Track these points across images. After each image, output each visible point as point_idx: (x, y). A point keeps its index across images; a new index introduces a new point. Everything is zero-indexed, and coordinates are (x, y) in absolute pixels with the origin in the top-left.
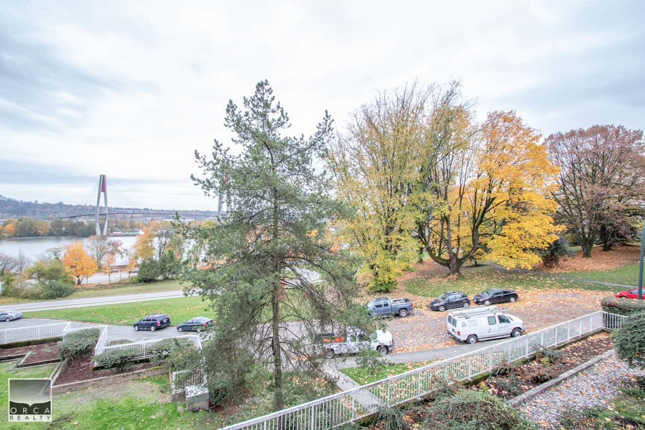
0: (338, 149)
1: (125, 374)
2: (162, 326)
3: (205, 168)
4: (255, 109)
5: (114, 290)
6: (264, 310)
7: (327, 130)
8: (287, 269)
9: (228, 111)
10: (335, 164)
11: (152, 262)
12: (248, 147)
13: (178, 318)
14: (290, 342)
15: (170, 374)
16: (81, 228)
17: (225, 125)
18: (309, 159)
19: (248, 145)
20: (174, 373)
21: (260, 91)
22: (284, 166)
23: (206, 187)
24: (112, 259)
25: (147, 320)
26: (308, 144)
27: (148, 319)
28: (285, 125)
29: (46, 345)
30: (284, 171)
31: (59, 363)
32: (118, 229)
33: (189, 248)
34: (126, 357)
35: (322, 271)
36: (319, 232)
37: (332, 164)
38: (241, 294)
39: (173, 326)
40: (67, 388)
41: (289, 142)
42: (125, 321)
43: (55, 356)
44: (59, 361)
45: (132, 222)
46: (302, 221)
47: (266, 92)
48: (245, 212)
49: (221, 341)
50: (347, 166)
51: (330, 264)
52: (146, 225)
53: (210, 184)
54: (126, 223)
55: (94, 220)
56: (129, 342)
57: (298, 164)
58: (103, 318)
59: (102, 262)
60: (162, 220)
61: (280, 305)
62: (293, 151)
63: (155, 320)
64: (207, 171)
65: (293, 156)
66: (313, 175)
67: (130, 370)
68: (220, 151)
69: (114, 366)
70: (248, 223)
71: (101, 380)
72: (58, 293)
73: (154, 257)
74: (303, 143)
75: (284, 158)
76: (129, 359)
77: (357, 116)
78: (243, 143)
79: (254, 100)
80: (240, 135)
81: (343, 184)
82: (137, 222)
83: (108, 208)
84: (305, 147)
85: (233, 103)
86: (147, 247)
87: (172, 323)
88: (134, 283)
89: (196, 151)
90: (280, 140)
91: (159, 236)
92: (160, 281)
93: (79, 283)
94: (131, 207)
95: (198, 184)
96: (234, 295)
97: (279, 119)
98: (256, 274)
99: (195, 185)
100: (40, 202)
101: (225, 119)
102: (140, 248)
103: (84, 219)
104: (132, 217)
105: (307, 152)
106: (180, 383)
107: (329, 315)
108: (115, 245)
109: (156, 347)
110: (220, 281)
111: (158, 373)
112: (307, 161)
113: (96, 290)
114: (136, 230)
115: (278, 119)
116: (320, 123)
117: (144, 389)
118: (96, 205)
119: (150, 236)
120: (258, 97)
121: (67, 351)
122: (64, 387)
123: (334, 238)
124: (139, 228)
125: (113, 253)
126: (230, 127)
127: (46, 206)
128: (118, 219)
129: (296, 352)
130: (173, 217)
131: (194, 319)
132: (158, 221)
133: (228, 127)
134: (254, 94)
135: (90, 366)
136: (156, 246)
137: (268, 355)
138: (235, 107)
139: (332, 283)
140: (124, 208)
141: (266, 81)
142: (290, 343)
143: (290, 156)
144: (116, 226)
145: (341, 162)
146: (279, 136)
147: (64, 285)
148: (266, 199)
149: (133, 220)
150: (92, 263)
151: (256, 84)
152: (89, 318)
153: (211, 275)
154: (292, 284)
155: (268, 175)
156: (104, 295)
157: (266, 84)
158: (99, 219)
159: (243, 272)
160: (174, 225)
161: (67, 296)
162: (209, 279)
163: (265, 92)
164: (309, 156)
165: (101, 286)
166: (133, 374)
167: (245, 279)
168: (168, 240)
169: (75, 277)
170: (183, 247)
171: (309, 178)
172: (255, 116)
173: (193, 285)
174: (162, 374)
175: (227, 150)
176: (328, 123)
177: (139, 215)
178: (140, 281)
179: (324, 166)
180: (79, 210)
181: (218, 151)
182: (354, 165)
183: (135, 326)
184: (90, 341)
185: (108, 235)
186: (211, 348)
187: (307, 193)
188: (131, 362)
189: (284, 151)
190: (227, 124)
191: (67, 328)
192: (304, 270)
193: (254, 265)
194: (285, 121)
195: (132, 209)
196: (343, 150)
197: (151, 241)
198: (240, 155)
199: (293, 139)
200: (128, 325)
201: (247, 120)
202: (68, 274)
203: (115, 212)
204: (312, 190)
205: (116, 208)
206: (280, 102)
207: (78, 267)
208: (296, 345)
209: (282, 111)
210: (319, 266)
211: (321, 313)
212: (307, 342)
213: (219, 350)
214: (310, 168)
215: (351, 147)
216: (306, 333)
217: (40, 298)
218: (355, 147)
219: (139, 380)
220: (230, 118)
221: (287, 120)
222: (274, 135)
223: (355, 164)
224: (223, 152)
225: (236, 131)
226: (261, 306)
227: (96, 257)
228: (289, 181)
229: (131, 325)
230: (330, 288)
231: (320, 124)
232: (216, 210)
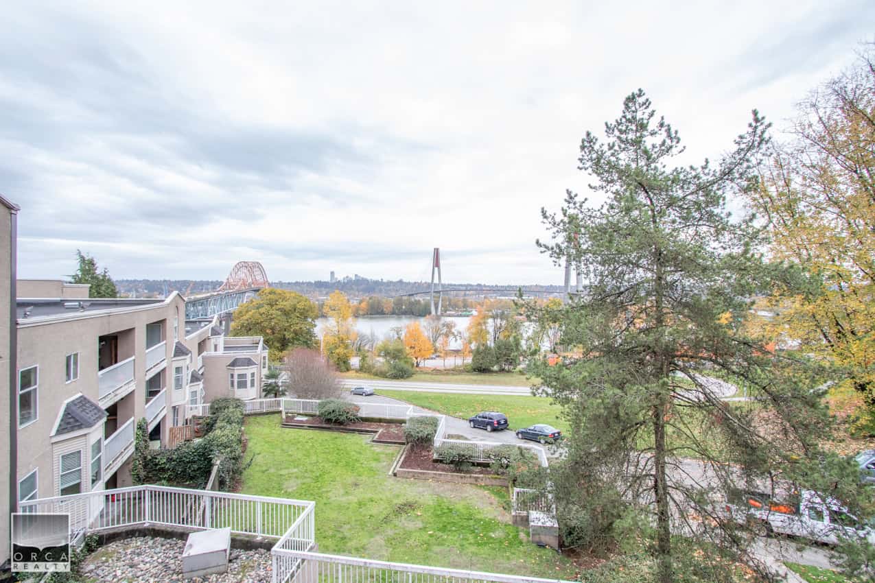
0: (775, 174)
1: (462, 474)
2: (499, 426)
3: (555, 229)
4: (623, 136)
5: (450, 377)
6: (640, 431)
7: (756, 144)
8: (680, 374)
9: (583, 148)
10: (768, 199)
11: (487, 348)
12: (614, 193)
13: (518, 420)
14: (687, 490)
15: (510, 489)
16: (418, 306)
17: (579, 168)
18: (719, 198)
19: (614, 191)
20: (516, 490)
21: (629, 108)
22: (673, 214)
23: (556, 255)
24: (446, 342)
25: (483, 418)
26: (717, 175)
27: (485, 415)
28: (674, 150)
29: (393, 426)
30: (674, 222)
31: (404, 446)
32: (451, 309)
33: (528, 334)
34: (463, 456)
35: (747, 383)
36: (734, 317)
37: (761, 201)
38: (608, 403)
39: (511, 430)
40: (411, 474)
41: (681, 176)
42: (461, 414)
43: (400, 438)
44: (403, 444)
45: (464, 299)
46: (708, 300)
47: (640, 107)
48: (609, 287)
49: (577, 463)
50: (796, 201)
51: (765, 374)
52: (479, 304)
53: (561, 250)
54: (459, 301)
55: (429, 298)
56: (466, 439)
57: (699, 209)
58: (439, 407)
59: (437, 345)
60: (496, 297)
61: (669, 430)
62: (688, 188)
63: (491, 419)
64: (557, 234)
65: (689, 197)
66: (729, 224)
67: (468, 472)
68: (575, 203)
69: (452, 462)
70: (613, 303)
71: (441, 475)
72: (401, 374)
73: (488, 342)
74: (709, 174)
75: (672, 203)
76: (467, 458)
77: (819, 104)
78: (605, 189)
79: (621, 123)
80: (602, 178)
81: (786, 234)
82: (470, 300)
83: (442, 285)
84: (711, 179)
85: (592, 136)
86: (482, 330)
87: (510, 426)
88: (467, 372)
89: (543, 209)
90: (665, 175)
91: (494, 317)
92: (496, 372)
93: (417, 366)
94: (463, 283)
95: (544, 252)
96: (599, 403)
97: (663, 143)
98: (629, 377)
99: (541, 252)
100: (385, 281)
101: (579, 159)
102: (474, 330)
103: (421, 297)
104: (465, 295)
105: (715, 187)
106: (525, 504)
107: (765, 462)
108: (449, 326)
109: (494, 452)
110: (578, 382)
111: (498, 484)
112: (715, 201)
113: (432, 374)
114: (469, 309)
115: (660, 143)
116: (742, 134)
117: (482, 498)
118: (430, 281)
119: (484, 318)
120: (628, 117)
121: (409, 436)
122: (409, 472)
123: (768, 328)
124: (472, 307)
125: (447, 335)
126: (586, 169)
127: (389, 283)
128: (452, 297)
129: (698, 508)
130: (516, 294)
131: (536, 425)
132: (493, 298)
133: (583, 170)
134: (622, 114)
135: (430, 457)
136: (491, 330)
137: (647, 498)
138: (594, 140)
139: (770, 407)
140: (457, 284)
141: (640, 90)
142: (688, 493)
143: (684, 198)
144: (450, 305)
145: (780, 194)
146: (662, 170)
147: (406, 366)
148: (641, 267)
149: (466, 298)
150: (429, 345)
151: (624, 99)
152: (427, 404)
153: (565, 372)
154: (689, 399)
155: (648, 231)
156: (440, 381)
157: (639, 96)
158: (434, 297)
159: (609, 372)
160: (516, 304)
161: (408, 377)
162: (564, 377)
163: (637, 107)
164: (719, 193)
165: (437, 372)
166: (470, 477)
167: (613, 383)
168: (504, 322)
169: (414, 359)
170: (521, 332)
171: (720, 228)
172: (623, 146)
173: (542, 383)
174: (502, 486)
175: (584, 202)
176: (759, 132)
177: (471, 292)
178: (474, 370)
179: (745, 206)
180: (416, 288)
181: (571, 205)
182: (813, 197)
183: (470, 421)
184: (429, 430)
185: (442, 315)
186: (563, 470)
187: (716, 254)
188: (469, 462)
189: (672, 191)
190: (581, 166)
191: (409, 412)
192: (712, 379)
193: (625, 363)
194: (674, 143)
195: (465, 285)
196: (785, 172)
197: (485, 323)
198: (602, 206)
199: (688, 169)
200: (463, 419)
201: (613, 155)
202: (408, 354)
203: (448, 289)
204: (725, 249)
205: (449, 285)
206: (665, 118)
207: (416, 348)
208: (699, 499)
209: (668, 130)
210: (742, 375)
211: (749, 455)
212: (718, 496)
213: (575, 474)
214: (722, 213)
215: (804, 165)
216: (715, 482)
217: (386, 377)
218: (815, 163)
219: (477, 485)
220: (586, 157)
221: (678, 142)
222: (656, 168)
223: (815, 194)
224: (578, 205)
225: (596, 173)
226: (637, 424)
227: (431, 339)
228: (682, 236)
229: (467, 420)
230: (764, 414)
231: (741, 137)
232: (562, 284)
